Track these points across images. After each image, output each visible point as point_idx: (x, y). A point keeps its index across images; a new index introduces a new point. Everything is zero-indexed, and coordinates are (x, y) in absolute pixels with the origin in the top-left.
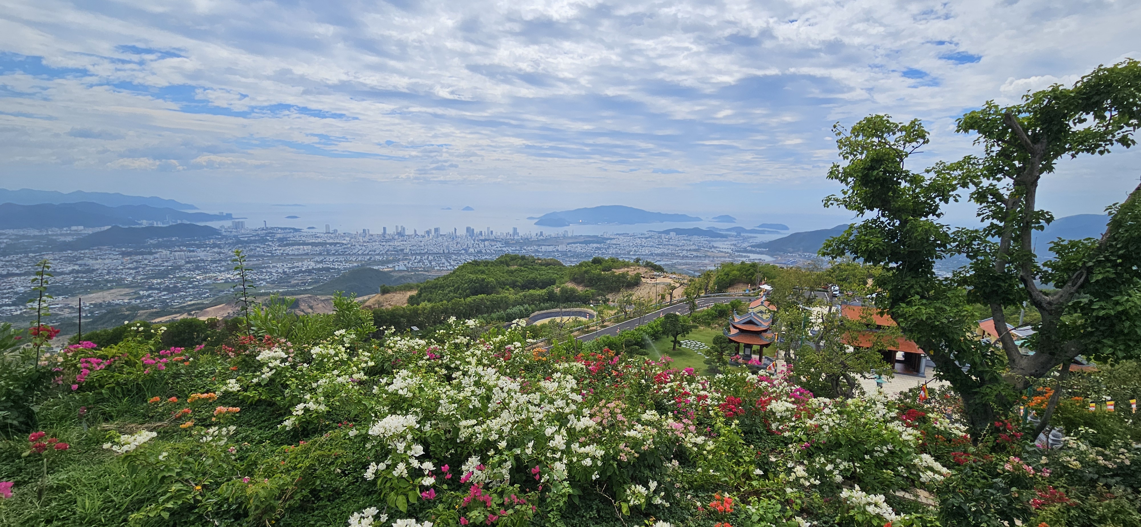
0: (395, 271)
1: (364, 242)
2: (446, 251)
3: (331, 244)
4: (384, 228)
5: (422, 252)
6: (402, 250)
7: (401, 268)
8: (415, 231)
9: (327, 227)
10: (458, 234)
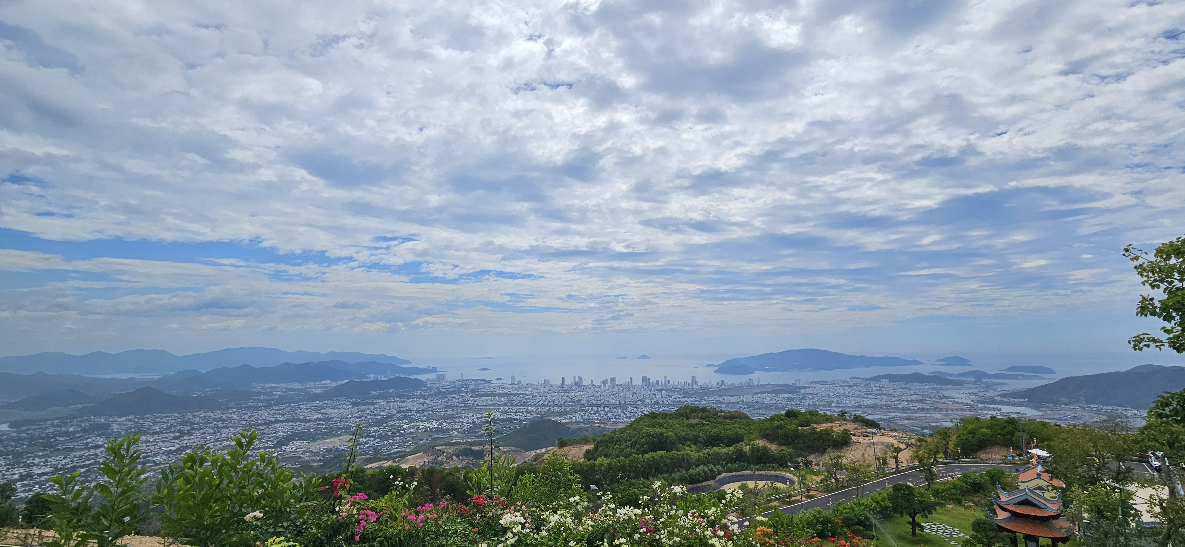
0: (571, 423)
1: (544, 393)
2: (622, 402)
3: (515, 395)
4: (563, 379)
5: (599, 402)
6: (579, 401)
7: (578, 420)
8: (592, 381)
9: (513, 377)
10: (634, 384)
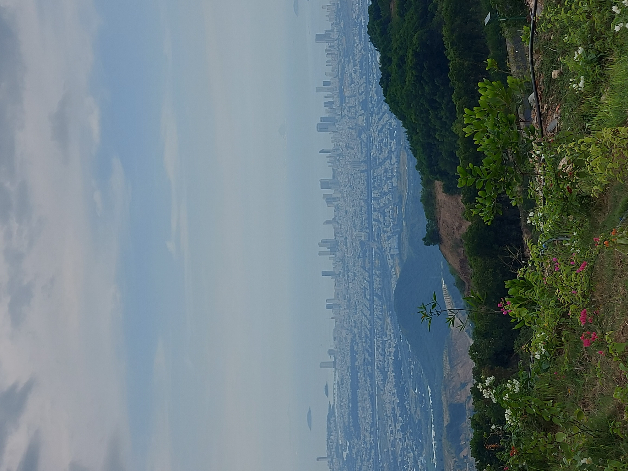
4: (325, 274)
7: (395, 244)
